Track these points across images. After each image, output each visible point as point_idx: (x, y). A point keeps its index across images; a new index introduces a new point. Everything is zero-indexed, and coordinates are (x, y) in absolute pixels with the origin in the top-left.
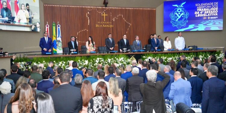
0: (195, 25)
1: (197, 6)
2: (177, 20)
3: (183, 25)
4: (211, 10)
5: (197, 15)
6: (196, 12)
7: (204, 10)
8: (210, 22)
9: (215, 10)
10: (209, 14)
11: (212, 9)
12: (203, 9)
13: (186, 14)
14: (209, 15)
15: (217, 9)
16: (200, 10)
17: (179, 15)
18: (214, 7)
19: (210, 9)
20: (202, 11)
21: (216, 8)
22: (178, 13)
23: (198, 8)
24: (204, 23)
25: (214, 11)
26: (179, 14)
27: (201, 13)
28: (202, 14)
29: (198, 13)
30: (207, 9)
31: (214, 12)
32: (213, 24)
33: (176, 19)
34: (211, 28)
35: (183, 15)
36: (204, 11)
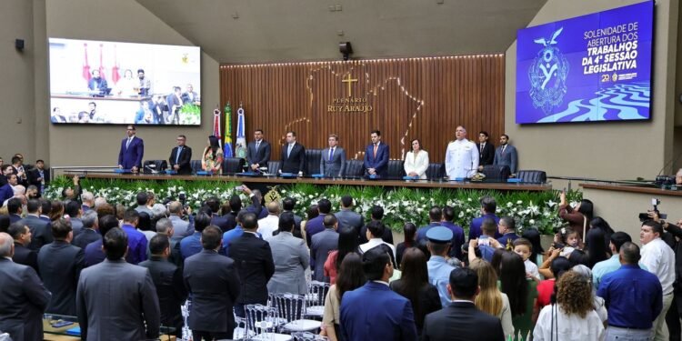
0: (581, 103)
1: (588, 39)
2: (543, 87)
3: (556, 103)
4: (621, 51)
5: (588, 70)
6: (586, 59)
7: (604, 52)
8: (618, 91)
9: (632, 50)
10: (615, 64)
11: (623, 47)
12: (600, 48)
13: (562, 65)
14: (615, 67)
15: (636, 46)
16: (594, 53)
17: (548, 70)
18: (627, 41)
19: (618, 48)
20: (600, 55)
21: (632, 41)
22: (545, 64)
23: (589, 44)
24: (605, 96)
25: (628, 53)
26: (548, 66)
27: (597, 61)
28: (599, 64)
29: (590, 61)
30: (611, 46)
31: (627, 56)
32: (624, 99)
33: (541, 84)
34: (619, 111)
35: (556, 71)
36: (604, 55)
